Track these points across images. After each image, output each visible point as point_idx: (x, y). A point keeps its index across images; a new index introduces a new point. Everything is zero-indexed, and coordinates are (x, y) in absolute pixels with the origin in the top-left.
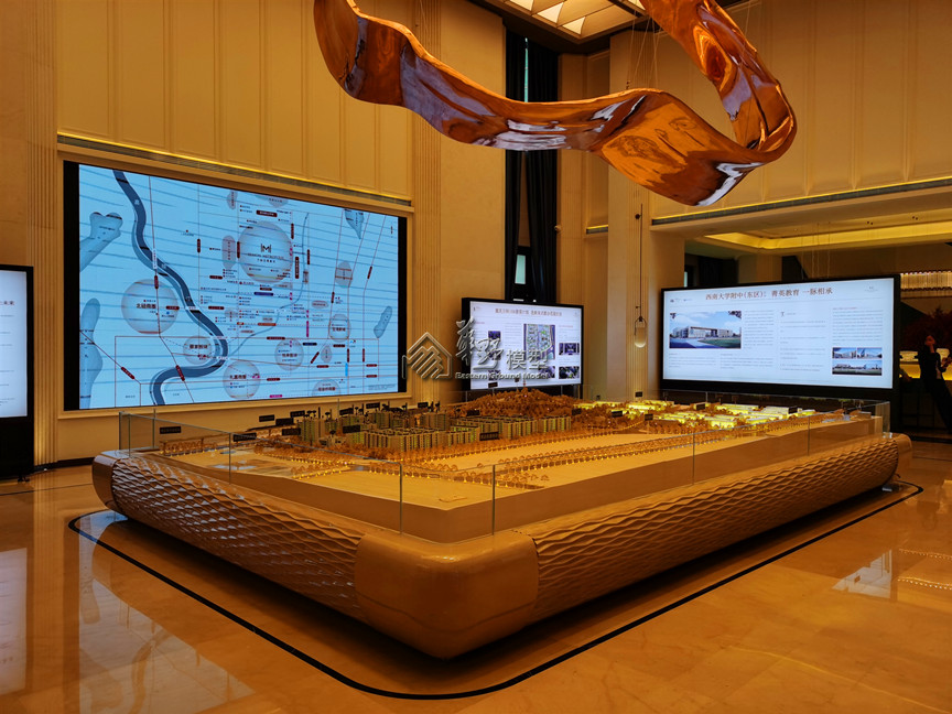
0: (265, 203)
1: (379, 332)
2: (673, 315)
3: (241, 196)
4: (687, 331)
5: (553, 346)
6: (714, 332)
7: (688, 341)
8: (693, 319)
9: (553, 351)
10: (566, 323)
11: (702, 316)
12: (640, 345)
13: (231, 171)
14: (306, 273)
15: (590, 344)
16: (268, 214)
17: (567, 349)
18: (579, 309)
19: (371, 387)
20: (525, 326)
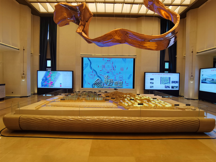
0: (108, 59)
1: (129, 78)
2: (203, 75)
3: (105, 59)
4: (206, 79)
5: (170, 82)
6: (213, 80)
7: (206, 82)
8: (208, 76)
9: (170, 83)
10: (175, 77)
11: (210, 75)
12: (192, 82)
13: (103, 55)
14: (115, 69)
15: (181, 81)
16: (109, 61)
17: (173, 82)
18: (179, 74)
19: (127, 87)
20: (161, 77)
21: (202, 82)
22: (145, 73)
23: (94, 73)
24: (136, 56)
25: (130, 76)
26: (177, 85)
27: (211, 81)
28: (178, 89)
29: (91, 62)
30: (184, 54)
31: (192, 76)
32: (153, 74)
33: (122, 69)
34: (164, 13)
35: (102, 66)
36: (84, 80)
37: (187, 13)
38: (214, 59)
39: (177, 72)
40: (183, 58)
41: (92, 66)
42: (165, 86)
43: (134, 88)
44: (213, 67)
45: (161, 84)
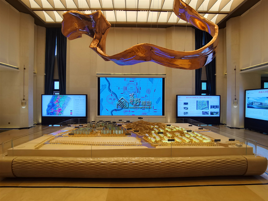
0: (132, 80)
1: (157, 103)
2: (248, 98)
3: (127, 79)
4: (252, 103)
5: (208, 106)
6: (261, 104)
7: (253, 106)
8: (255, 99)
9: (208, 108)
10: (214, 100)
11: (258, 98)
12: (235, 107)
13: (125, 75)
14: (140, 92)
15: (222, 106)
16: (132, 81)
17: (213, 107)
18: (219, 96)
19: (155, 114)
20: (197, 101)
21: (248, 107)
22: (177, 96)
23: (114, 97)
24: (165, 75)
25: (159, 99)
26: (217, 110)
27: (259, 106)
28: (218, 115)
29: (109, 84)
30: (225, 72)
31: (236, 99)
32: (187, 98)
33: (149, 91)
34: (199, 23)
35: (124, 87)
36: (100, 105)
37: (227, 22)
38: (261, 77)
39: (217, 95)
40: (224, 77)
41: (111, 89)
42: (203, 112)
43: (163, 114)
44: (260, 88)
45: (197, 109)
